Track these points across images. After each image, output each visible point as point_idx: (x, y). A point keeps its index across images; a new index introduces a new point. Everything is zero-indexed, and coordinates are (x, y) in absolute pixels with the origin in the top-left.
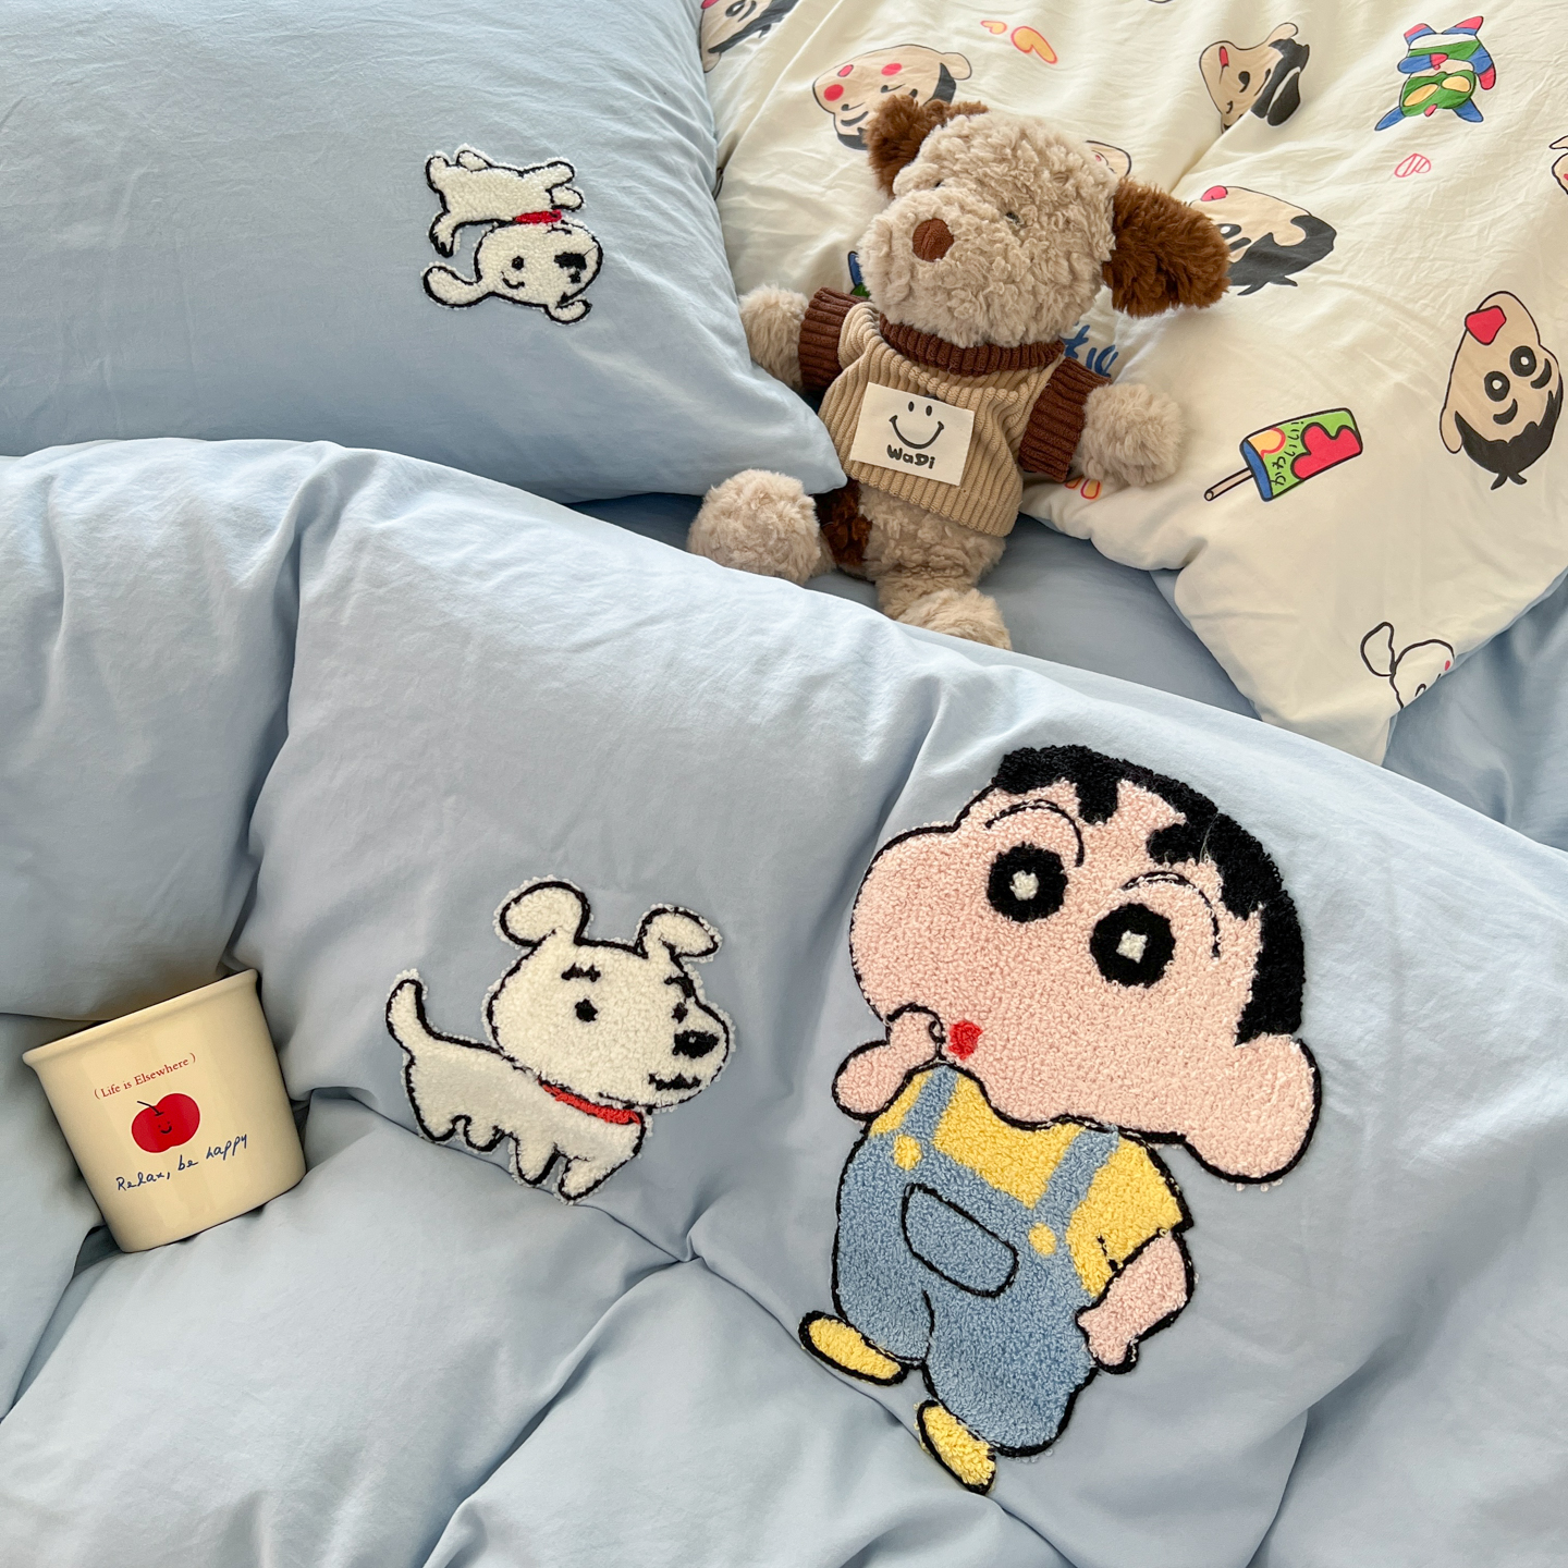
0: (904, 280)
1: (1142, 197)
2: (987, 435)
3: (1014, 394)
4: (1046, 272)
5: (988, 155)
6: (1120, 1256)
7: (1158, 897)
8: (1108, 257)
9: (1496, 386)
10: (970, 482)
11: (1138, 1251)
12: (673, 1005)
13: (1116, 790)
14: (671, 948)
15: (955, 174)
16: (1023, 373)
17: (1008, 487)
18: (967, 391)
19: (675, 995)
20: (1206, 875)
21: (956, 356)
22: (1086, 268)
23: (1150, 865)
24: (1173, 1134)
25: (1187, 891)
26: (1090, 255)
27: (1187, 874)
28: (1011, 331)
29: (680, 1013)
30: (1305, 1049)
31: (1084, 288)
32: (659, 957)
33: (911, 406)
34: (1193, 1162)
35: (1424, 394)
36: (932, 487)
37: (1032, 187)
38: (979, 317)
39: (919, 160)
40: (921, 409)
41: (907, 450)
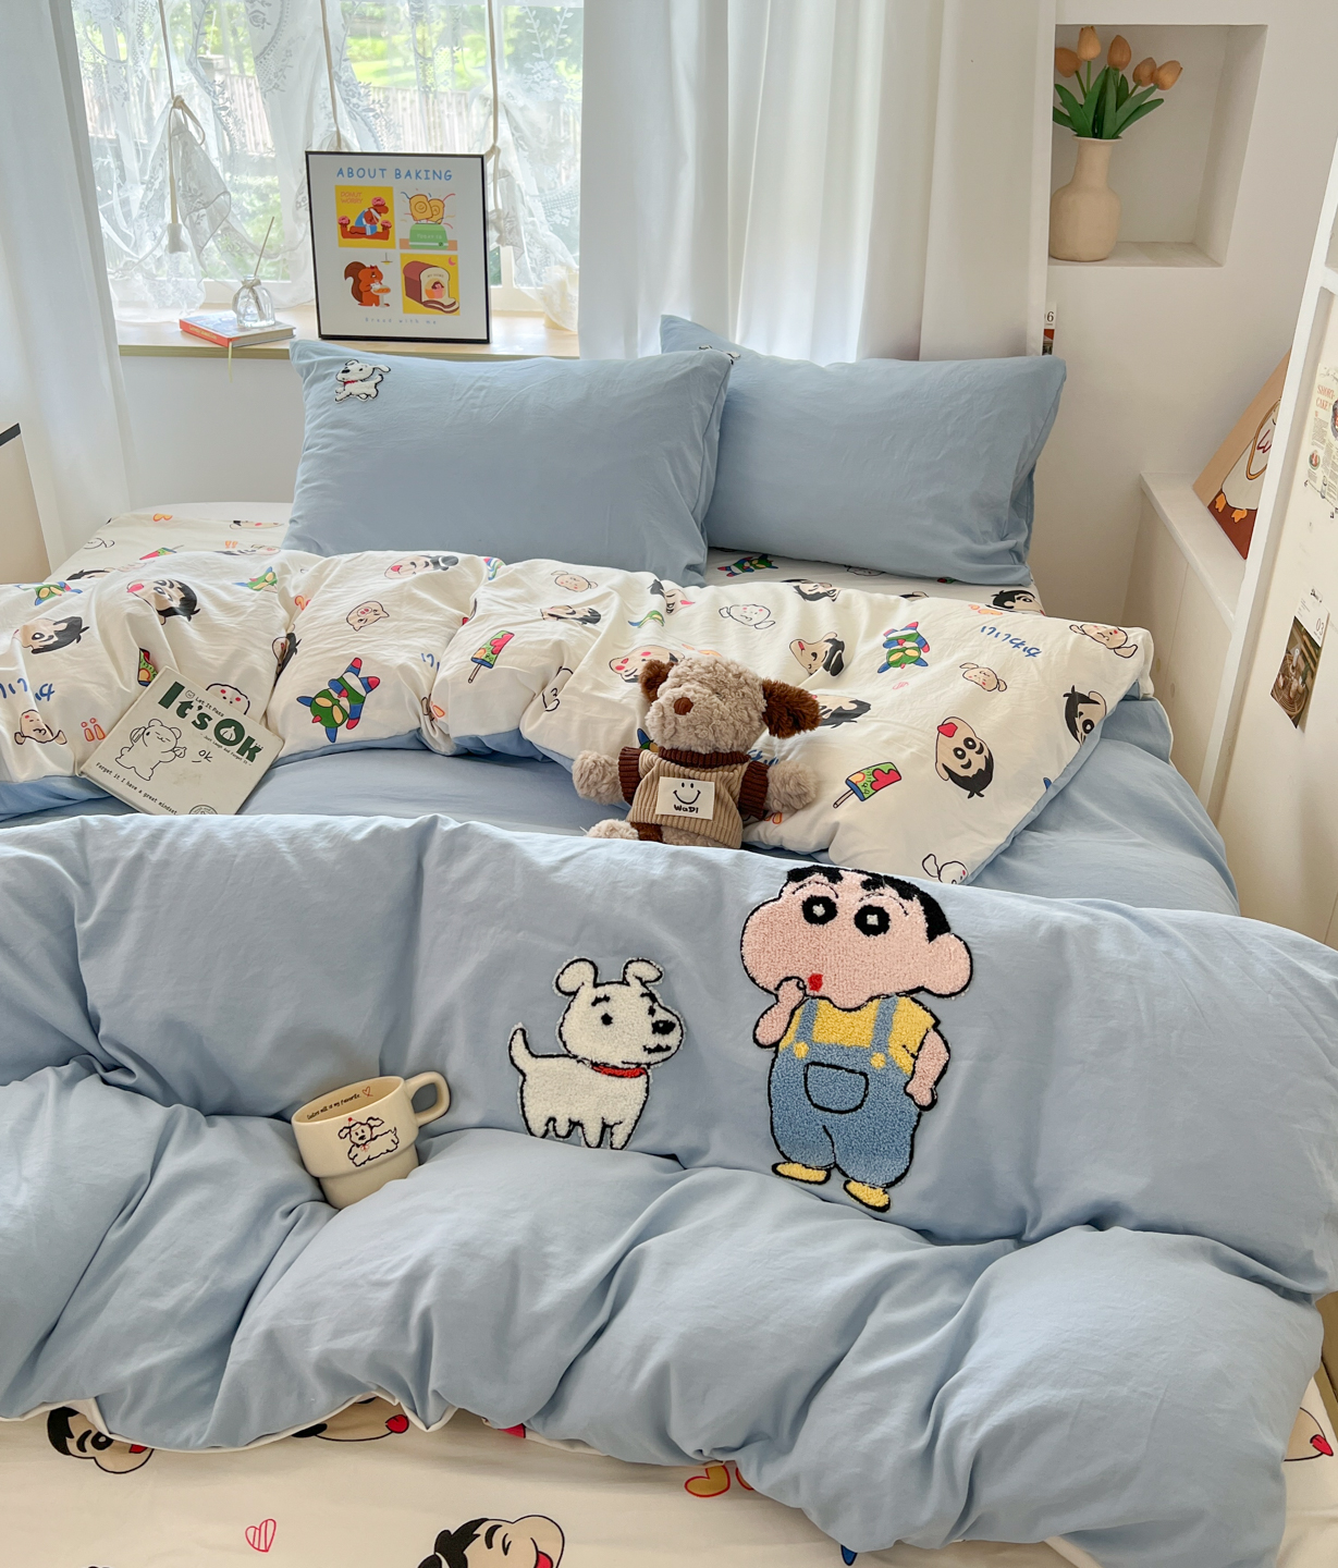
0: (673, 725)
1: (775, 684)
2: (722, 796)
3: (731, 774)
4: (738, 715)
5: (702, 670)
6: (914, 1050)
8: (764, 710)
9: (959, 753)
10: (717, 819)
11: (922, 1044)
12: (648, 1007)
13: (839, 873)
14: (640, 979)
16: (734, 766)
17: (736, 820)
18: (708, 774)
19: (647, 1002)
20: (890, 891)
21: (701, 758)
22: (756, 715)
23: (866, 893)
24: (919, 987)
26: (756, 709)
27: (882, 892)
28: (726, 744)
29: (652, 1012)
30: (955, 936)
31: (756, 724)
32: (636, 984)
33: (683, 785)
34: (930, 996)
35: (925, 756)
36: (699, 822)
37: (722, 681)
38: (711, 738)
39: (668, 680)
40: (688, 786)
41: (684, 806)
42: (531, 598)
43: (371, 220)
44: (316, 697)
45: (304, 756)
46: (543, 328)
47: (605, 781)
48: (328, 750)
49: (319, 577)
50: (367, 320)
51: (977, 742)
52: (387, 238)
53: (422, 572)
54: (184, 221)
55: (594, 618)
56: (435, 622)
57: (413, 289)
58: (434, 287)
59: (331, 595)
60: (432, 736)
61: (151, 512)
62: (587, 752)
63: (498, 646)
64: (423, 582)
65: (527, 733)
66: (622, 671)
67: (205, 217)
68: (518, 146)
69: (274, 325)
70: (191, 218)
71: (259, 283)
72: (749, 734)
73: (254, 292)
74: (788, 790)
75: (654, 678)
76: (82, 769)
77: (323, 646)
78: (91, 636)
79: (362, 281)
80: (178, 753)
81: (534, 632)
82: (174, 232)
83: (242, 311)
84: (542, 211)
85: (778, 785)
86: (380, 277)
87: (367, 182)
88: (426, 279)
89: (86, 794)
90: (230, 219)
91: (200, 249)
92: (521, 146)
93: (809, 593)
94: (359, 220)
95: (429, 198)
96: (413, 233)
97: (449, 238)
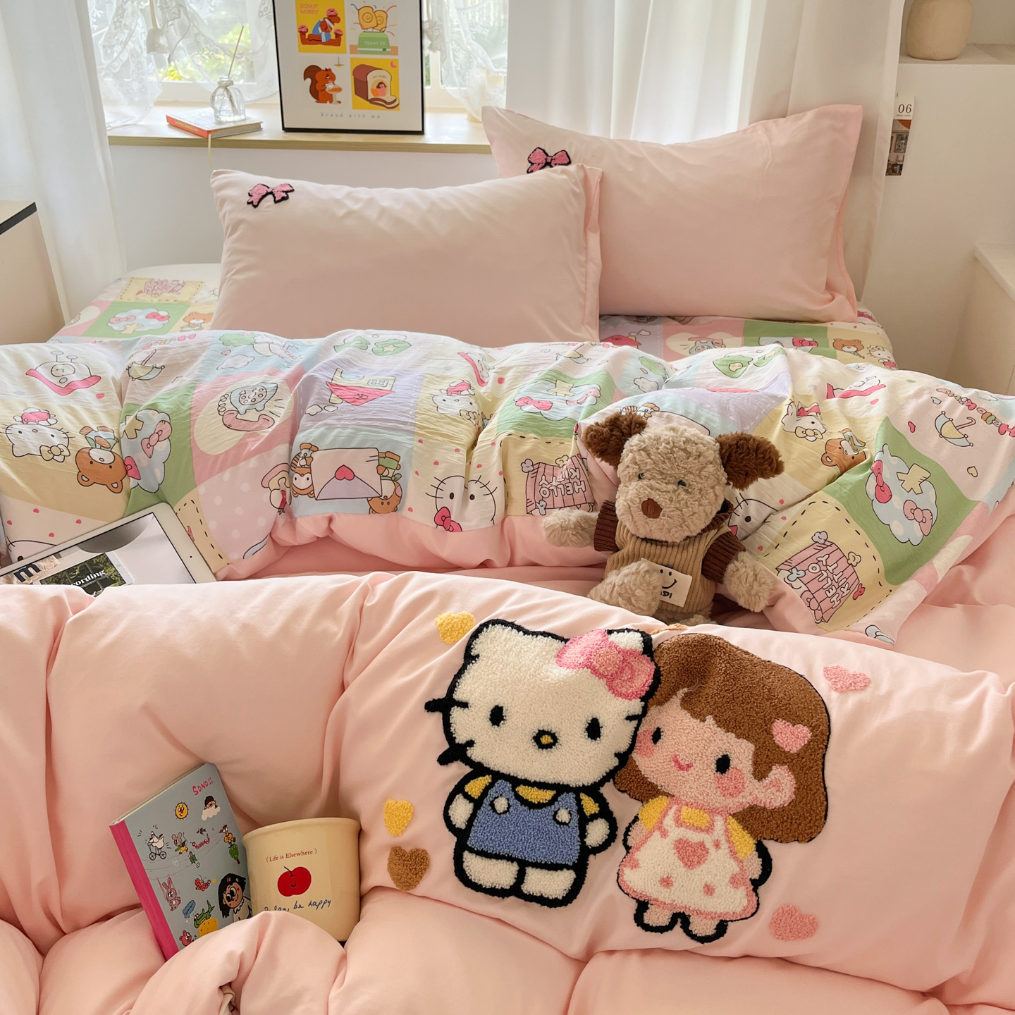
43: (326, 28)
46: (466, 122)
50: (322, 115)
52: (339, 45)
57: (361, 88)
58: (378, 87)
69: (245, 120)
71: (232, 83)
73: (228, 91)
79: (318, 81)
86: (333, 78)
88: (372, 80)
94: (316, 28)
95: (375, 10)
96: (361, 40)
97: (391, 45)
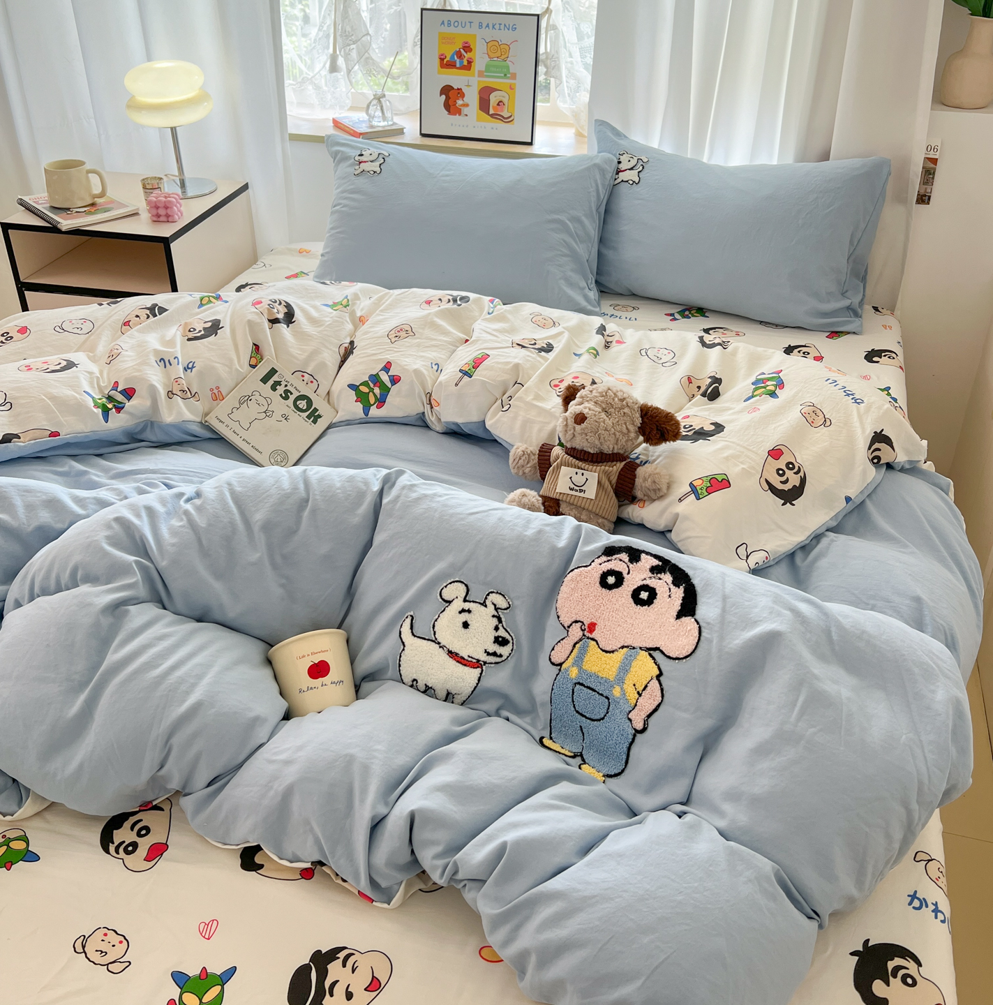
0: (572, 432)
1: (650, 407)
2: (603, 483)
3: (611, 468)
4: (618, 428)
6: (640, 689)
7: (652, 583)
8: (640, 425)
10: (598, 499)
11: (646, 686)
12: (495, 625)
13: (640, 556)
14: (494, 605)
15: (587, 401)
16: (615, 463)
17: (612, 501)
18: (595, 467)
19: (495, 621)
20: (668, 577)
21: (590, 455)
22: (633, 429)
23: (650, 575)
24: (656, 648)
25: (661, 581)
26: (633, 424)
27: (661, 577)
28: (608, 447)
29: (497, 629)
30: (696, 620)
31: (633, 435)
32: (491, 608)
33: (577, 473)
34: (662, 656)
35: (753, 471)
36: (585, 500)
37: (612, 404)
38: (597, 442)
39: (576, 399)
40: (580, 474)
41: (576, 488)
42: (512, 331)
43: (460, 56)
44: (361, 385)
45: (348, 423)
46: (573, 135)
47: (529, 465)
48: (363, 421)
49: (377, 304)
50: (452, 125)
51: (796, 465)
52: (469, 69)
53: (445, 306)
54: (340, 52)
55: (549, 348)
56: (446, 341)
57: (484, 105)
58: (498, 105)
59: (381, 317)
60: (431, 419)
61: (298, 246)
62: (520, 444)
63: (477, 363)
64: (444, 314)
65: (488, 424)
66: (557, 389)
67: (354, 51)
68: (565, 9)
69: (392, 125)
70: (345, 50)
71: (384, 96)
72: (627, 441)
73: (380, 102)
74: (647, 485)
75: (570, 395)
76: (206, 419)
77: (369, 351)
78: (224, 333)
79: (451, 98)
80: (268, 414)
81: (503, 356)
82: (334, 59)
83: (373, 113)
84: (578, 53)
85: (641, 480)
86: (463, 95)
87: (460, 30)
88: (494, 99)
89: (208, 435)
90: (371, 52)
91: (349, 71)
92: (567, 8)
93: (708, 342)
94: (452, 56)
95: (500, 43)
96: (488, 66)
97: (511, 71)
